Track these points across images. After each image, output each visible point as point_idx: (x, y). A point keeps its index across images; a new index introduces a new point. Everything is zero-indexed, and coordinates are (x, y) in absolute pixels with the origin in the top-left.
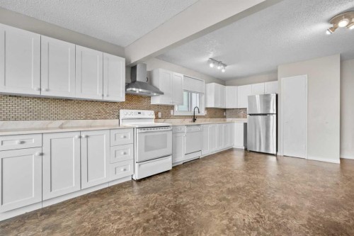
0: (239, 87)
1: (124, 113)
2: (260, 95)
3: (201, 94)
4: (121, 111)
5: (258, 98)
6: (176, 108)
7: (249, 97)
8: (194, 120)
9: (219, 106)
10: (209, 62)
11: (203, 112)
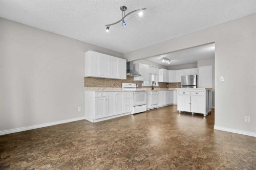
0: (176, 71)
1: (124, 85)
2: (188, 76)
3: (155, 75)
4: (123, 84)
5: (187, 77)
6: (144, 82)
7: (182, 77)
8: (153, 89)
9: (166, 81)
10: (162, 59)
11: (157, 85)
